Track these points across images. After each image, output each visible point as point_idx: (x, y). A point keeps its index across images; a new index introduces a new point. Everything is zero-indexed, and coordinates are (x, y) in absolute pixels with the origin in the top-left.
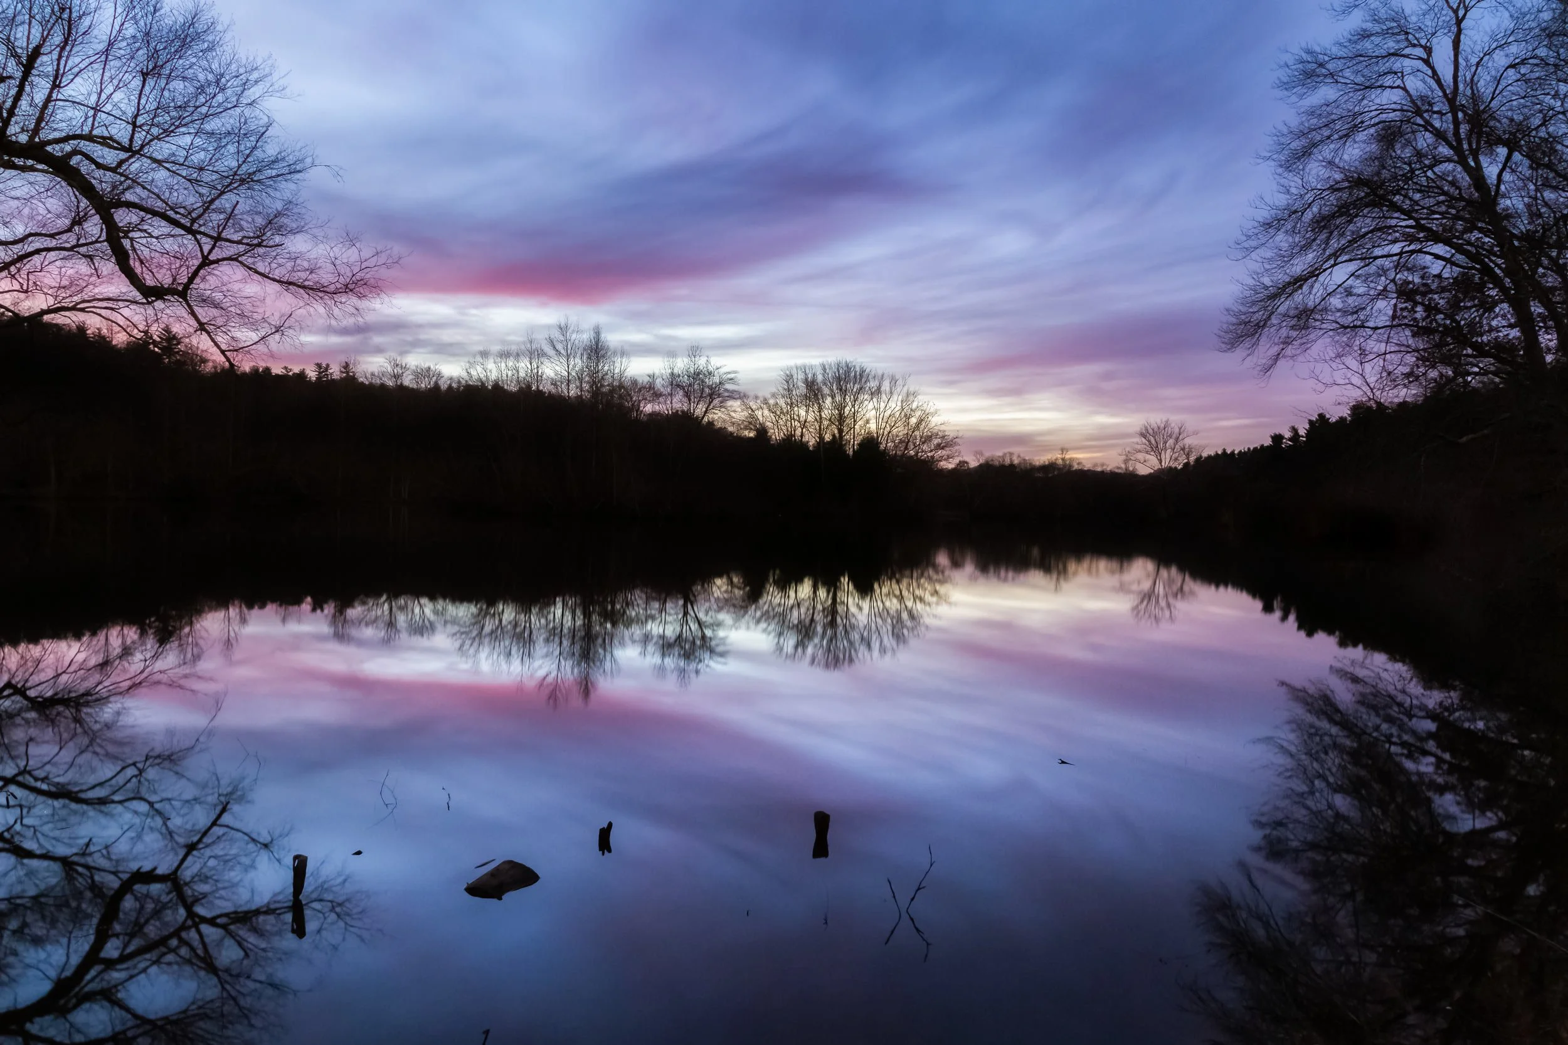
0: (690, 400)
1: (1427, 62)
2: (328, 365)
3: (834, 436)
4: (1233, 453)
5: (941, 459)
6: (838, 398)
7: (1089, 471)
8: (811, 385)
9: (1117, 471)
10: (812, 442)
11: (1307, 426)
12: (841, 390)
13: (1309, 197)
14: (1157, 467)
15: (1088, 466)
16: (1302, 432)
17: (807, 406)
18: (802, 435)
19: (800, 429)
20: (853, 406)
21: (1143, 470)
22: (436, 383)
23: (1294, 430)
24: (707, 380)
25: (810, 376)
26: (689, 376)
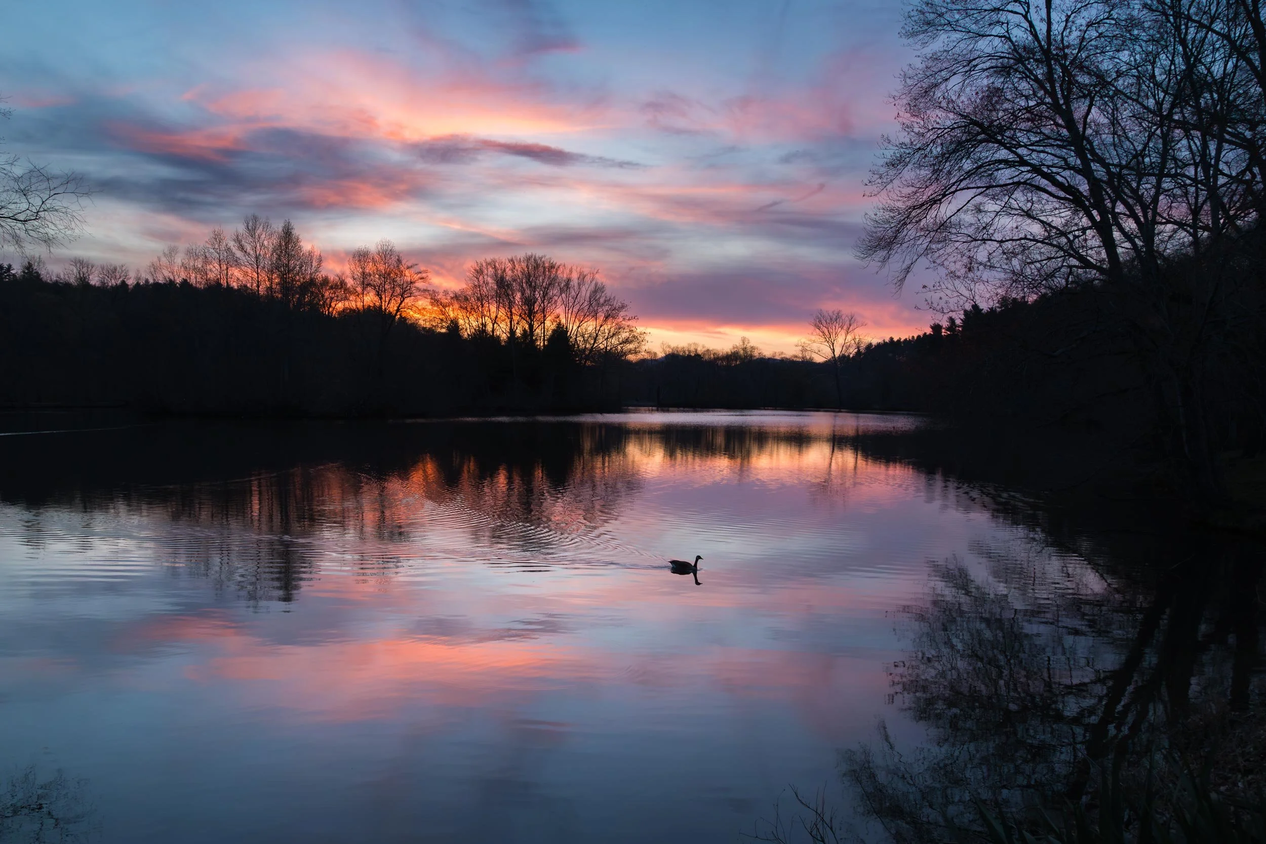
0: (381, 298)
1: (1025, 17)
2: (10, 266)
3: (525, 330)
4: (899, 341)
5: (630, 352)
6: (528, 292)
7: (769, 359)
8: (501, 282)
9: (795, 359)
10: (504, 337)
11: (963, 317)
12: (530, 286)
13: (930, 136)
14: (830, 355)
15: (767, 353)
16: (958, 322)
17: (498, 302)
18: (493, 331)
19: (491, 325)
20: (543, 302)
21: (819, 359)
22: (123, 282)
23: (952, 320)
24: (398, 279)
25: (499, 272)
26: (380, 276)
